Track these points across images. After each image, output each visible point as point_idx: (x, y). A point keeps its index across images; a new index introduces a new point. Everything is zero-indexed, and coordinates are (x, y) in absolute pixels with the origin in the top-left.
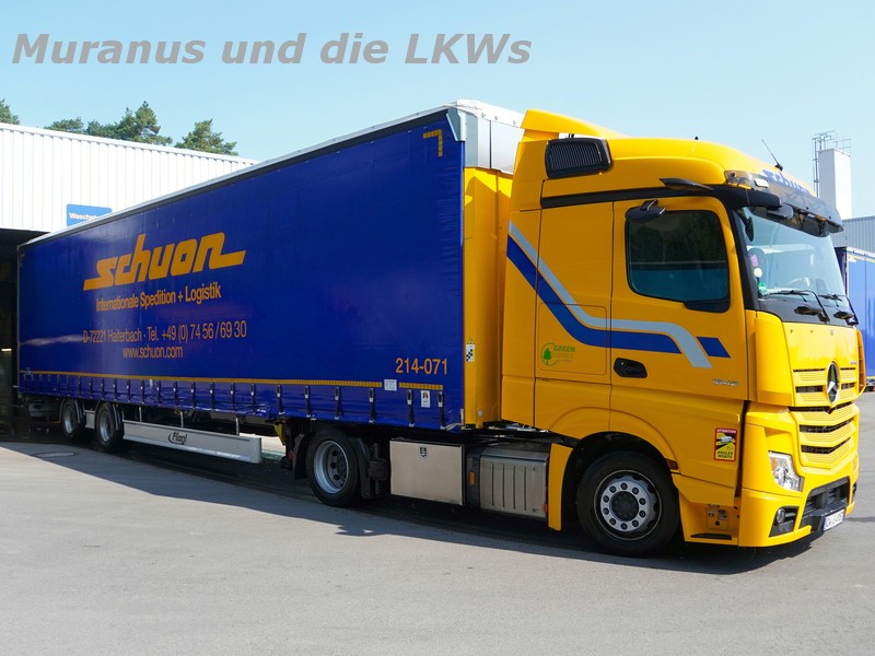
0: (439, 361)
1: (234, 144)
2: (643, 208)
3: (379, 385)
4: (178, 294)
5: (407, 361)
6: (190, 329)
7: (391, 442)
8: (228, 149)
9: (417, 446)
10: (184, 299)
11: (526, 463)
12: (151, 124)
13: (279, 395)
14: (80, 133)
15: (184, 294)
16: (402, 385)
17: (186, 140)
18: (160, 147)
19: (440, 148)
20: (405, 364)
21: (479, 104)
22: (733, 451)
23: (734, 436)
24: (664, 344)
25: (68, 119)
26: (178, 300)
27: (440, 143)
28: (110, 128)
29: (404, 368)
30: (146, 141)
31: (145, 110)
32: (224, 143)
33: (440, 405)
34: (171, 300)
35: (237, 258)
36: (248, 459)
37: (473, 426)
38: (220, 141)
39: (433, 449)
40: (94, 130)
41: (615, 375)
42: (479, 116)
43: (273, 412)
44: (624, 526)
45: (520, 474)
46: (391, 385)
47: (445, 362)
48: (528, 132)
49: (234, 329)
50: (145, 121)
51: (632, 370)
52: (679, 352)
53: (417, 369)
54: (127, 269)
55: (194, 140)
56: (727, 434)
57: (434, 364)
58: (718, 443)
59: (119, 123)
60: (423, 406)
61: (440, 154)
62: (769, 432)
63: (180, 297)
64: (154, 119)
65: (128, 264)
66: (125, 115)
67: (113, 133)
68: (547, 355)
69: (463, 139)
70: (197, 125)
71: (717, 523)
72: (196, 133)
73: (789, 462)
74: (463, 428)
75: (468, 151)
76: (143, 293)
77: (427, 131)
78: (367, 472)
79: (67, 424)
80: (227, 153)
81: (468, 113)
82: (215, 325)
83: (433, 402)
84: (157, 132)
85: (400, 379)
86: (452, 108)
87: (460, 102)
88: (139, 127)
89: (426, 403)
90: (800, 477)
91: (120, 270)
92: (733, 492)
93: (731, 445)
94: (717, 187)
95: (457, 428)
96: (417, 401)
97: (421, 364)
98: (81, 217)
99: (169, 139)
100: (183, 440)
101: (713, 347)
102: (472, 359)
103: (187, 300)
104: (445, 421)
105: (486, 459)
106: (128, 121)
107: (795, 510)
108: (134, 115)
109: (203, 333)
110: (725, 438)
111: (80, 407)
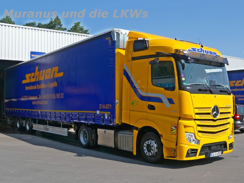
0: (109, 105)
1: (88, 30)
2: (154, 61)
3: (95, 112)
4: (46, 85)
5: (102, 105)
6: (49, 95)
7: (98, 129)
8: (86, 32)
9: (103, 130)
10: (48, 86)
11: (128, 135)
12: (59, 24)
13: (71, 115)
14: (35, 27)
15: (48, 85)
16: (101, 112)
17: (71, 29)
18: (62, 31)
19: (110, 43)
20: (101, 106)
21: (120, 30)
22: (176, 132)
23: (176, 127)
24: (159, 100)
25: (31, 22)
26: (46, 87)
27: (110, 41)
28: (45, 25)
29: (101, 107)
30: (57, 30)
31: (57, 18)
32: (84, 30)
33: (110, 118)
34: (45, 87)
35: (61, 74)
36: (64, 135)
37: (118, 124)
38: (83, 29)
39: (108, 131)
40: (40, 26)
41: (148, 109)
42: (120, 33)
43: (70, 120)
44: (149, 154)
45: (127, 138)
46: (98, 112)
47: (111, 105)
48: (129, 38)
49: (60, 96)
50: (57, 22)
51: (152, 108)
52: (163, 102)
53: (104, 107)
54: (33, 77)
55: (74, 29)
56: (174, 127)
57: (108, 106)
58: (172, 129)
59: (48, 23)
60: (106, 118)
61: (110, 44)
62: (185, 126)
63: (47, 86)
64: (60, 22)
65: (34, 76)
66: (50, 21)
67: (46, 27)
68: (133, 104)
69: (115, 40)
70: (75, 23)
71: (174, 153)
72: (75, 26)
73: (193, 136)
74: (115, 125)
75: (117, 44)
76: (38, 85)
77: (107, 37)
78: (92, 138)
79: (18, 125)
80: (85, 33)
81: (117, 33)
82: (56, 94)
83: (108, 117)
84: (61, 26)
85: (100, 110)
86: (112, 31)
87: (115, 29)
88: (55, 24)
89: (106, 117)
90: (198, 140)
91: (32, 77)
92: (175, 144)
93: (175, 130)
94: (172, 54)
95: (114, 125)
96: (104, 117)
97: (105, 106)
98: (35, 56)
99: (65, 28)
100: (48, 129)
101: (171, 101)
102: (118, 105)
103: (49, 87)
104: (111, 122)
105: (119, 134)
106: (51, 22)
107: (197, 150)
108: (53, 21)
109: (53, 97)
110: (174, 128)
111: (22, 119)
